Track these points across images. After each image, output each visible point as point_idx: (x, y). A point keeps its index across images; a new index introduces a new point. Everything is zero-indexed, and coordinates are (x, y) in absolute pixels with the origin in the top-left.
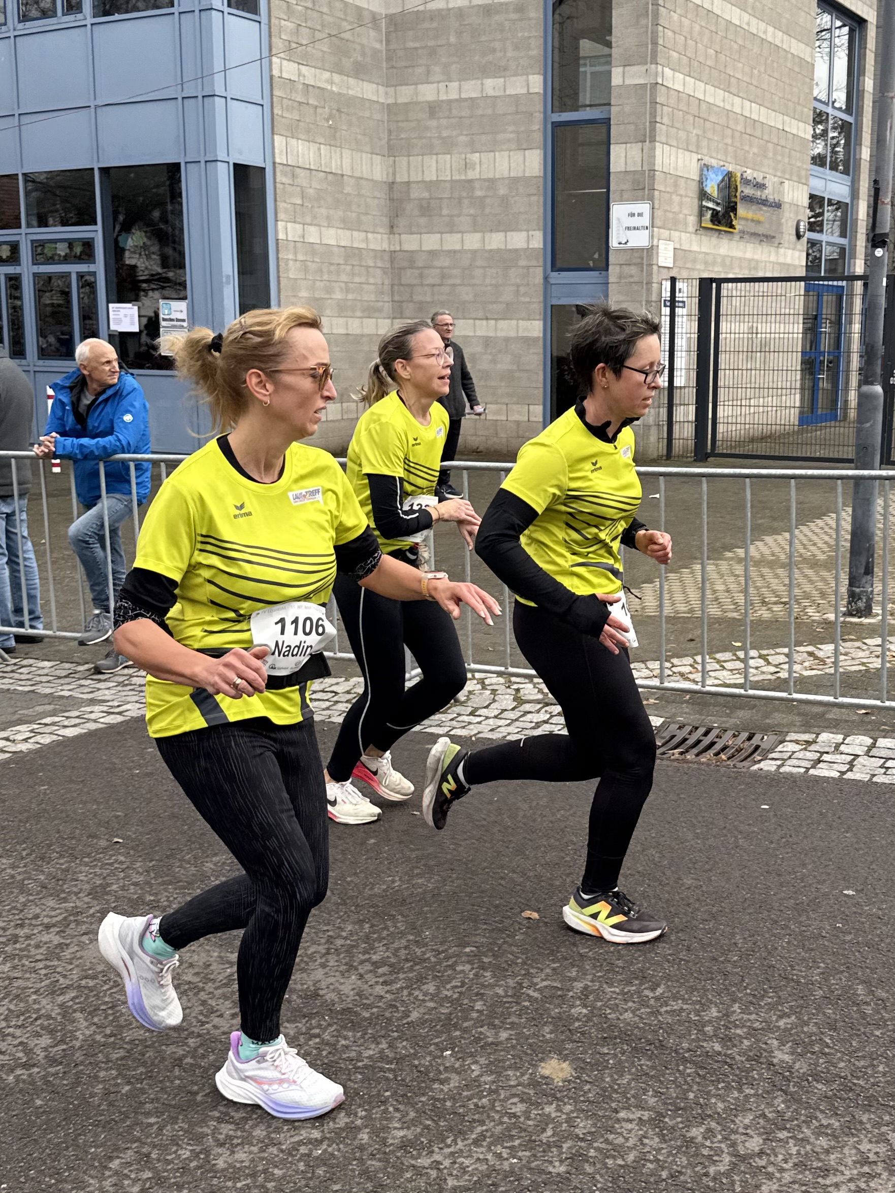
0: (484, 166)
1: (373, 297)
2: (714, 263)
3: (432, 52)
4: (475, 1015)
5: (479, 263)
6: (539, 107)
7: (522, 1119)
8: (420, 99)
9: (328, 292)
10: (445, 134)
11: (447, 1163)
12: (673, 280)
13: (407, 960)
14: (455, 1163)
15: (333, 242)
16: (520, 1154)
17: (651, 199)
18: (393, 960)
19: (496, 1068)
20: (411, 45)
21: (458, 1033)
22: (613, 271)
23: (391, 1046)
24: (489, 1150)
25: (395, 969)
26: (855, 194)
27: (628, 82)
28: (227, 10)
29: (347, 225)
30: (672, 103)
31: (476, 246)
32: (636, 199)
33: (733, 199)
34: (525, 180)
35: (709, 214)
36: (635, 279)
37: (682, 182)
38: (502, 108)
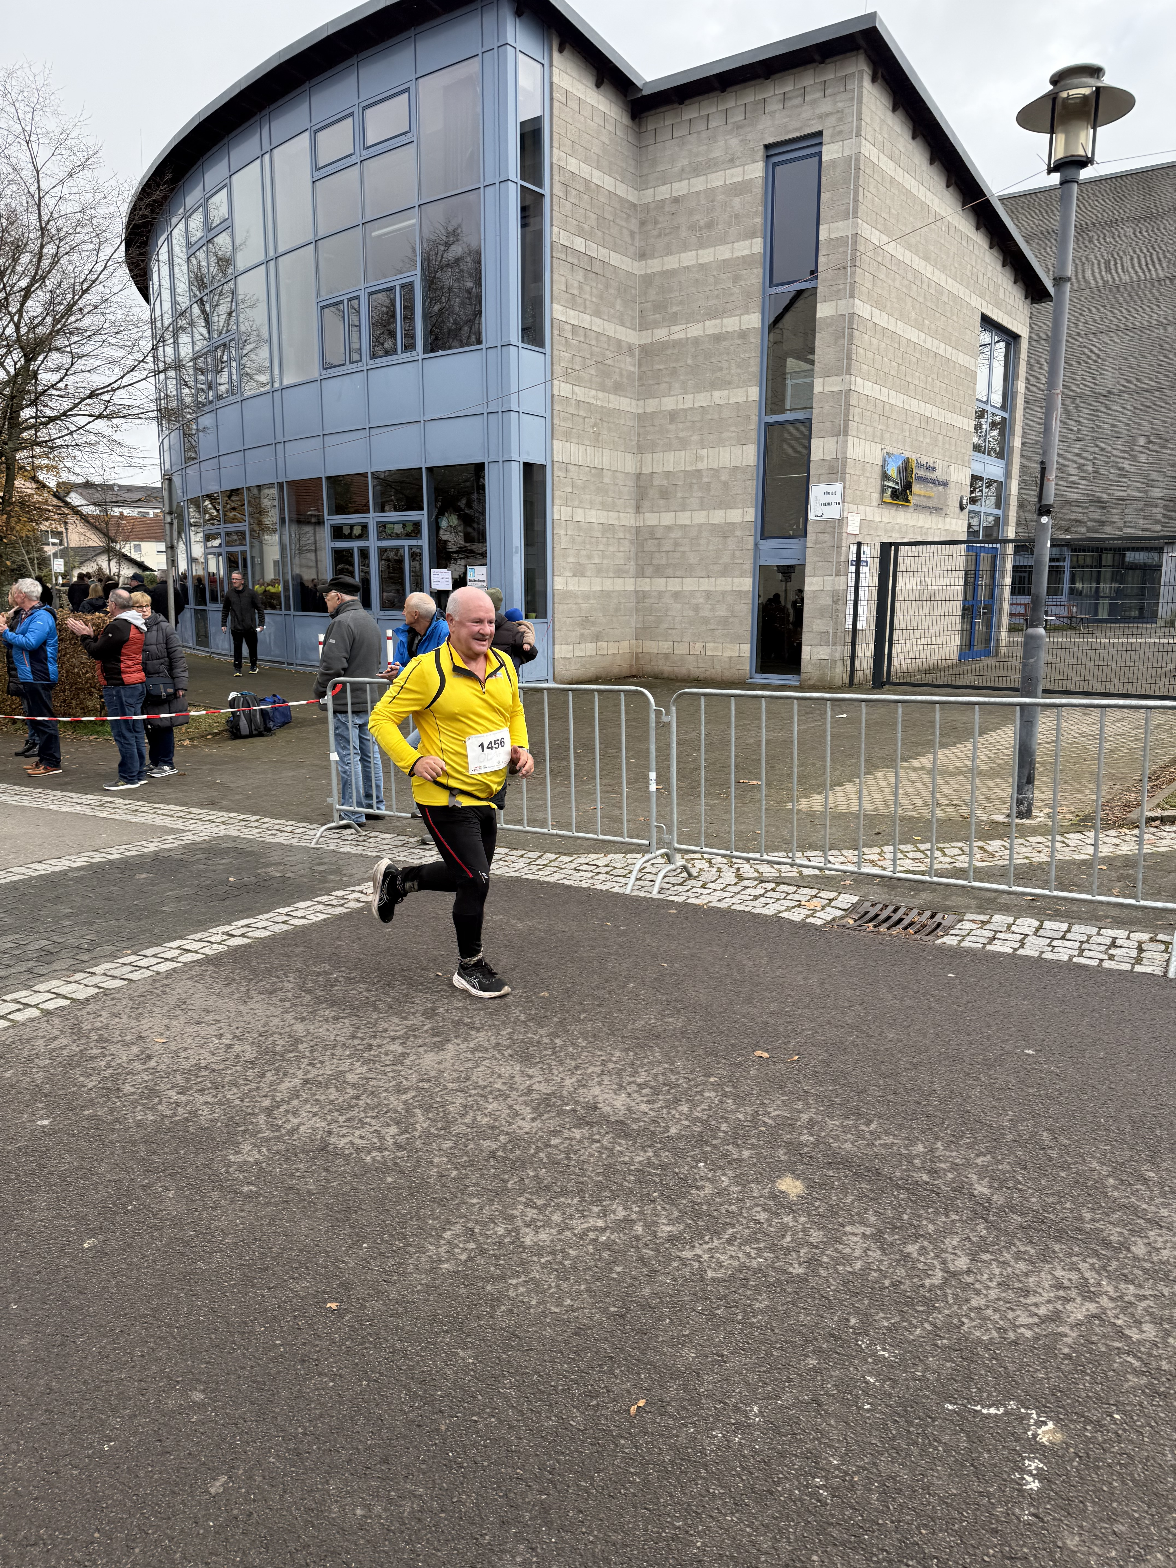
0: (711, 459)
2: (892, 531)
3: (674, 372)
4: (721, 1135)
6: (756, 411)
7: (765, 1226)
8: (663, 408)
9: (589, 558)
10: (681, 434)
11: (706, 1257)
12: (859, 545)
13: (665, 1084)
14: (712, 1257)
15: (594, 520)
16: (765, 1255)
17: (843, 481)
18: (653, 1084)
19: (741, 1180)
20: (657, 367)
21: (708, 1149)
22: (810, 538)
23: (656, 1155)
24: (740, 1249)
25: (656, 1091)
26: (1008, 474)
27: (827, 389)
28: (521, 345)
29: (605, 507)
30: (862, 405)
31: (702, 520)
32: (831, 481)
33: (909, 480)
34: (742, 469)
35: (889, 492)
36: (827, 544)
37: (868, 467)
38: (726, 413)
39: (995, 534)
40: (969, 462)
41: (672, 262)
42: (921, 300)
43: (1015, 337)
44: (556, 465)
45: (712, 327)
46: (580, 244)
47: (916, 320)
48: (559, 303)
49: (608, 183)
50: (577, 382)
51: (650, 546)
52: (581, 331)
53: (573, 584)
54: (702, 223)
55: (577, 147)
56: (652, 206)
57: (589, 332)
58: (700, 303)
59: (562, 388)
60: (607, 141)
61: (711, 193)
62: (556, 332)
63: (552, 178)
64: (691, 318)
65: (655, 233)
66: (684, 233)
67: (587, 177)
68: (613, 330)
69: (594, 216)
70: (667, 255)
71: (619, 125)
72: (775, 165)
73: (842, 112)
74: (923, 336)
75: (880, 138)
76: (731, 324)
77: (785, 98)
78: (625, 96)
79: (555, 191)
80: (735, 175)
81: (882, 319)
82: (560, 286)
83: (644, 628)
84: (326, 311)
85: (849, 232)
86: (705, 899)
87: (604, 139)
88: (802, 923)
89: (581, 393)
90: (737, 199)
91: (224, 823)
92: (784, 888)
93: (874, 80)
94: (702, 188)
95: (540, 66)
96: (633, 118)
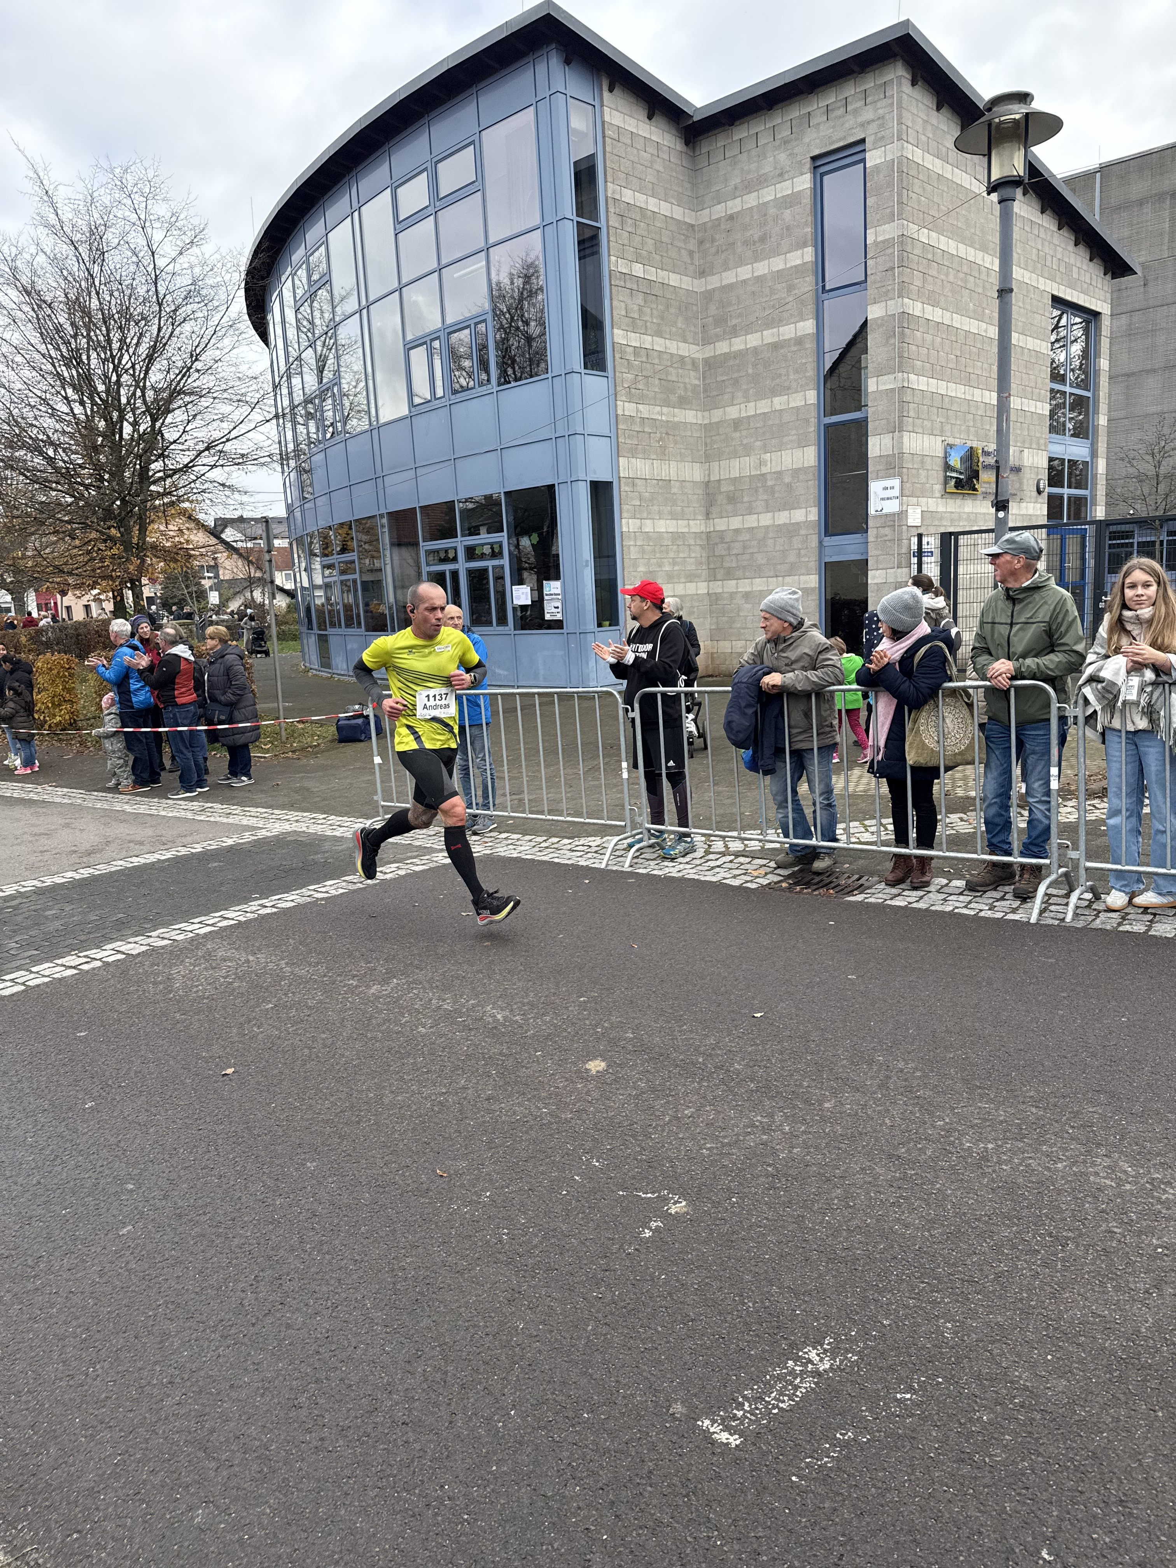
0: (773, 463)
1: (695, 567)
3: (736, 382)
5: (771, 535)
6: (813, 413)
8: (728, 418)
10: (745, 441)
11: (507, 1109)
12: (920, 536)
13: (543, 1003)
15: (663, 530)
17: (900, 475)
18: (535, 1003)
20: (720, 378)
21: (550, 1043)
22: (872, 532)
23: (509, 1048)
24: (534, 1104)
25: (533, 1007)
26: (1094, 454)
27: (880, 388)
28: (583, 371)
29: (674, 516)
30: (916, 400)
31: (768, 522)
32: (888, 476)
33: (975, 468)
34: (804, 470)
35: (953, 482)
36: (889, 537)
37: (928, 460)
38: (786, 418)
39: (1083, 515)
40: (1046, 446)
41: (729, 277)
42: (980, 290)
43: (1096, 315)
44: (623, 481)
45: (769, 336)
46: (638, 270)
47: (974, 311)
48: (619, 328)
49: (665, 208)
50: (640, 400)
51: (720, 550)
52: (643, 352)
54: (756, 237)
55: (631, 178)
56: (709, 225)
57: (651, 352)
58: (757, 314)
59: (626, 408)
60: (661, 169)
61: (762, 208)
62: (617, 356)
63: (607, 211)
64: (749, 329)
65: (713, 250)
66: (739, 248)
67: (643, 205)
68: (676, 347)
69: (651, 242)
70: (725, 270)
71: (673, 152)
72: (822, 175)
73: (882, 118)
74: (984, 325)
75: (924, 138)
76: (788, 332)
77: (828, 109)
78: (678, 123)
79: (611, 223)
80: (785, 189)
81: (935, 314)
82: (620, 310)
83: (718, 629)
84: (412, 352)
85: (895, 234)
86: (667, 870)
87: (659, 166)
88: (740, 887)
89: (645, 410)
90: (788, 211)
91: (297, 821)
92: (742, 859)
93: (914, 83)
94: (755, 203)
95: (591, 107)
96: (687, 143)
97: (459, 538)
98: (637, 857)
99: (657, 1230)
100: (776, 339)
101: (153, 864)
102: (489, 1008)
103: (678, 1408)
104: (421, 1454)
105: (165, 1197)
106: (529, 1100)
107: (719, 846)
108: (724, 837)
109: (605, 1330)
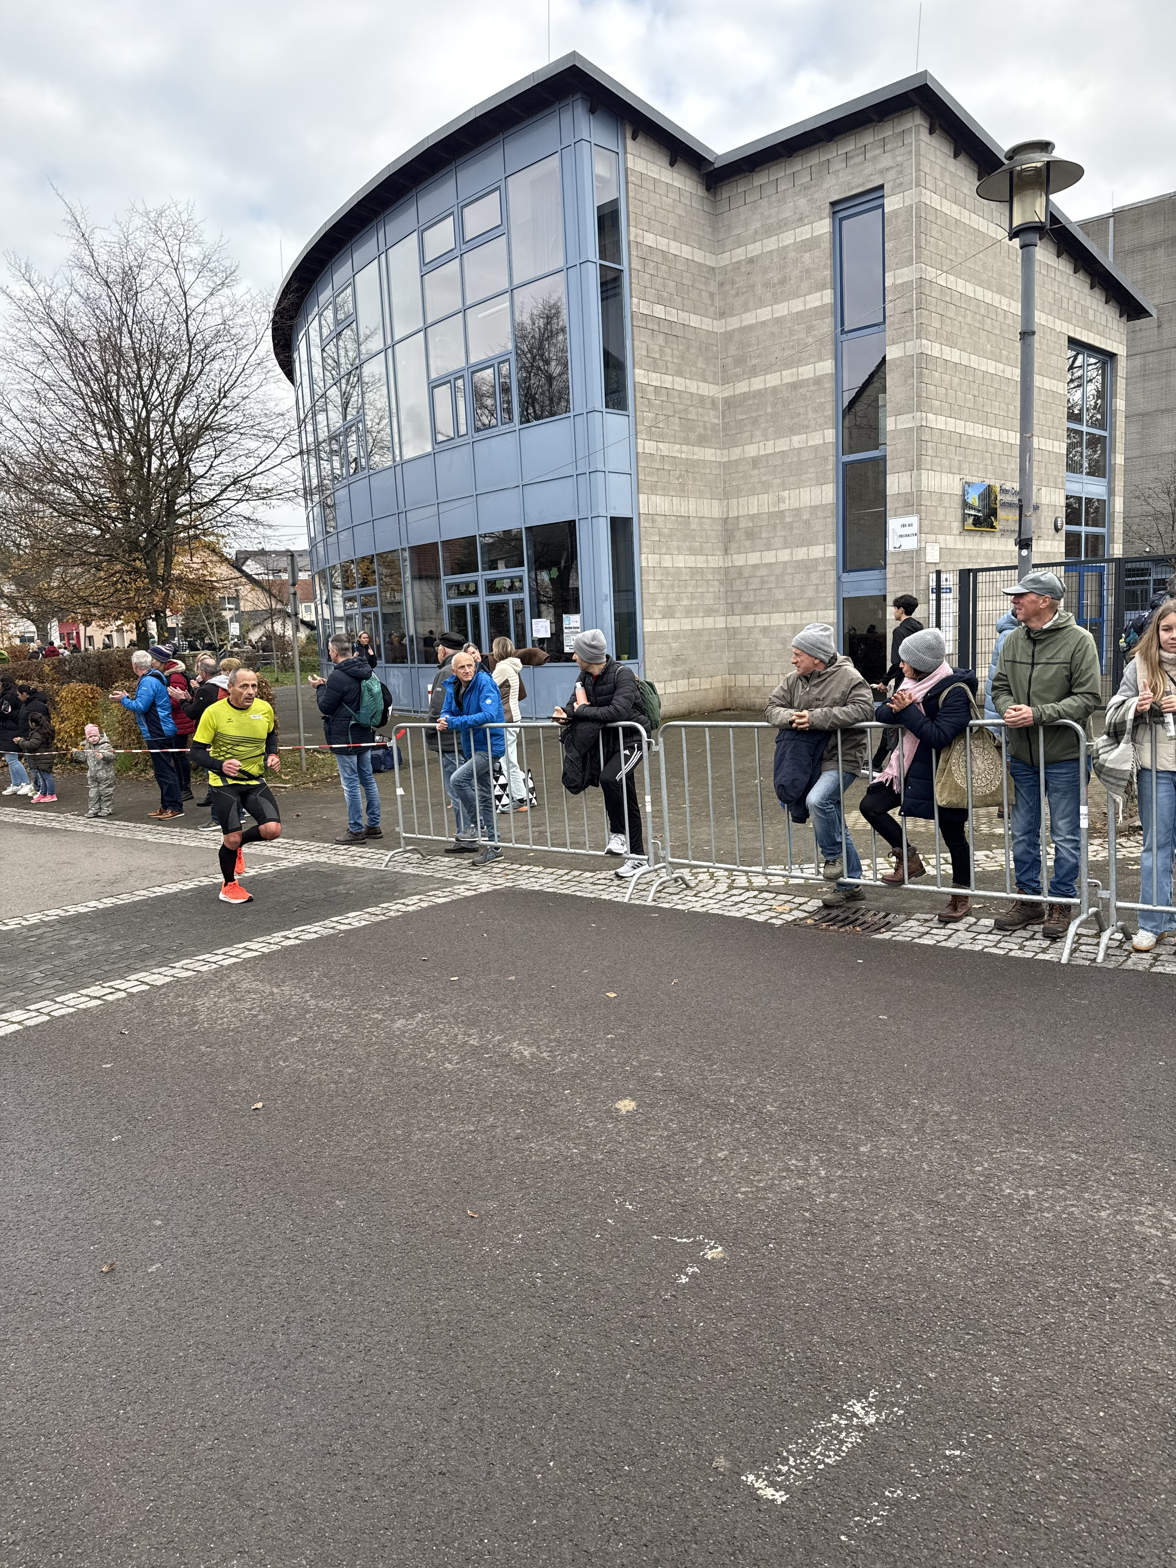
0: (792, 500)
1: (712, 602)
3: (755, 421)
4: (593, 1072)
5: (789, 571)
6: (831, 451)
7: (591, 1130)
8: (746, 456)
9: (678, 601)
10: (764, 479)
11: (537, 1148)
12: (938, 573)
13: (570, 1039)
14: (541, 1149)
15: (682, 565)
16: (580, 1147)
17: (919, 512)
18: (561, 1039)
20: (739, 417)
21: (578, 1081)
22: (890, 569)
23: (537, 1085)
24: (564, 1144)
25: (561, 1044)
26: (1111, 492)
27: (899, 427)
28: (604, 410)
29: (692, 552)
30: (935, 439)
31: (787, 558)
32: (907, 514)
33: (993, 506)
34: (823, 507)
35: (971, 520)
36: (907, 574)
37: (946, 497)
38: (805, 456)
39: (1100, 553)
40: (1063, 484)
41: (749, 319)
42: (997, 332)
43: (1112, 356)
44: (642, 517)
45: (788, 375)
46: (659, 311)
47: (992, 352)
48: (641, 368)
49: (686, 252)
50: (661, 438)
51: (738, 585)
52: (664, 391)
53: (663, 625)
54: (776, 280)
55: (653, 223)
56: (730, 268)
57: (671, 392)
58: (776, 355)
59: (646, 446)
60: (683, 214)
61: (782, 251)
62: (638, 395)
63: (630, 255)
64: (768, 369)
65: (733, 292)
66: (759, 290)
67: (665, 249)
68: (695, 386)
69: (672, 284)
70: (745, 312)
71: (694, 197)
72: (841, 220)
73: (901, 165)
74: (1001, 366)
75: (942, 185)
76: (806, 372)
77: (847, 157)
78: (699, 170)
79: (633, 266)
80: (804, 233)
81: (953, 355)
82: (640, 351)
83: (736, 663)
84: (436, 390)
85: (914, 276)
86: (690, 905)
87: (680, 211)
88: (765, 923)
89: (665, 448)
90: (807, 255)
91: (318, 852)
92: (765, 895)
93: (931, 132)
94: (774, 247)
95: (614, 155)
96: (708, 189)
97: (480, 573)
98: (660, 891)
99: (694, 1276)
100: (795, 379)
101: (176, 894)
102: (515, 1044)
103: (721, 1462)
104: (460, 1505)
105: (194, 1234)
106: (559, 1140)
107: (742, 881)
108: (747, 872)
109: (642, 1378)
